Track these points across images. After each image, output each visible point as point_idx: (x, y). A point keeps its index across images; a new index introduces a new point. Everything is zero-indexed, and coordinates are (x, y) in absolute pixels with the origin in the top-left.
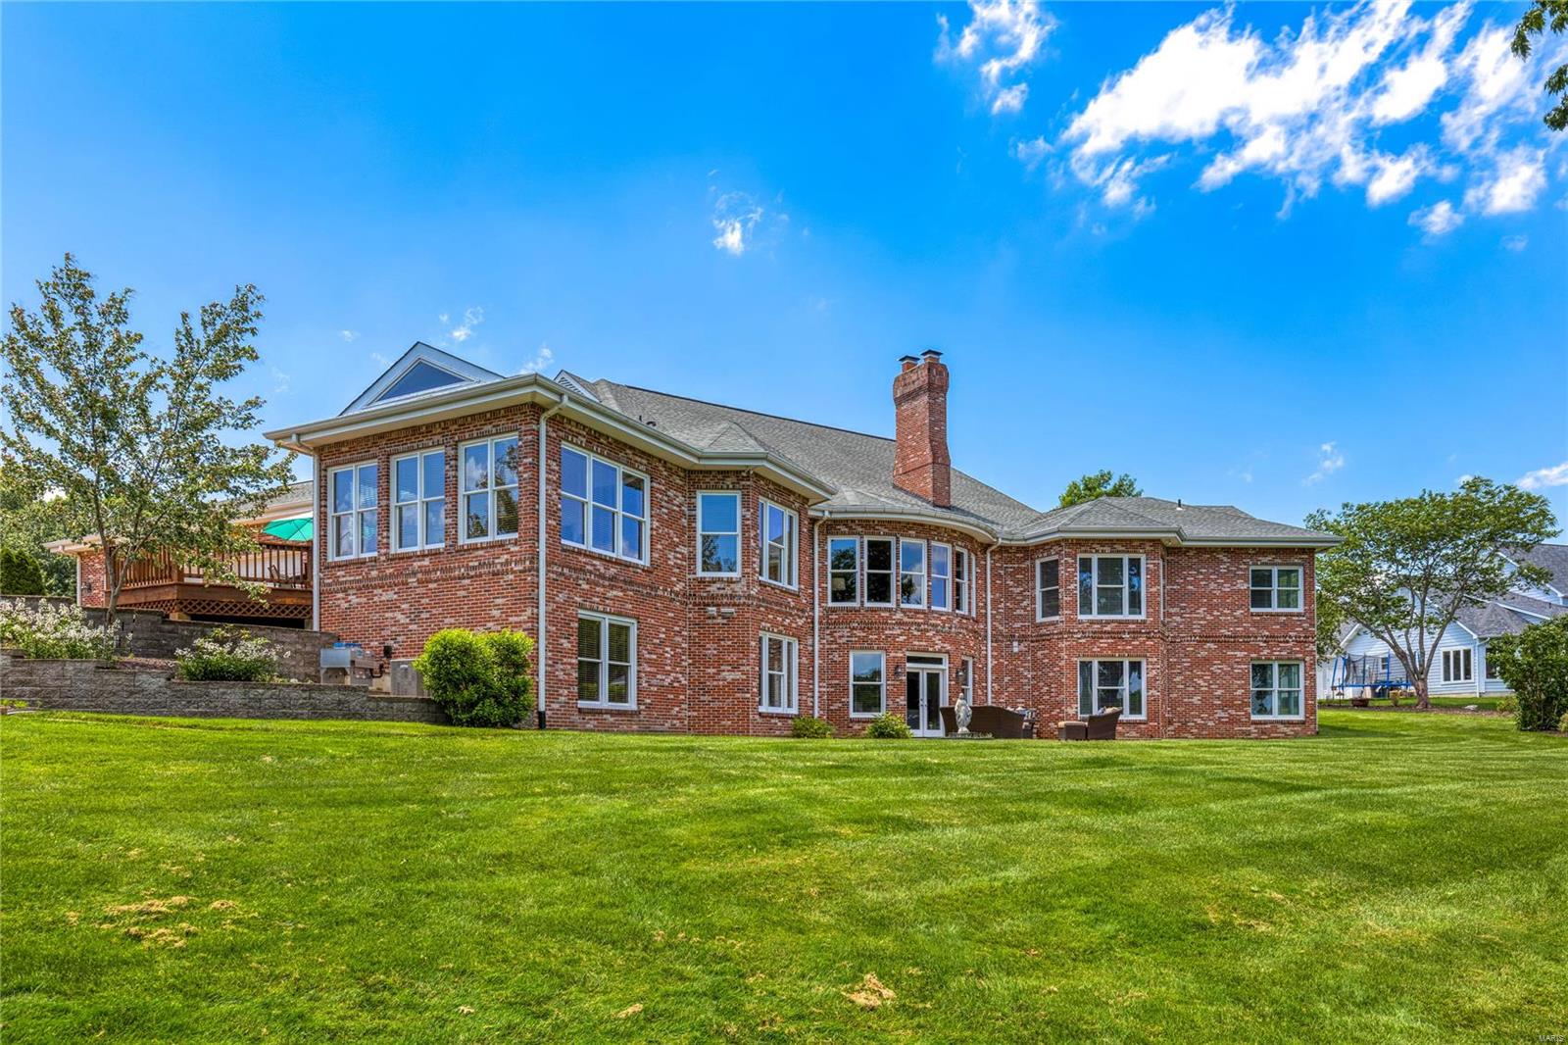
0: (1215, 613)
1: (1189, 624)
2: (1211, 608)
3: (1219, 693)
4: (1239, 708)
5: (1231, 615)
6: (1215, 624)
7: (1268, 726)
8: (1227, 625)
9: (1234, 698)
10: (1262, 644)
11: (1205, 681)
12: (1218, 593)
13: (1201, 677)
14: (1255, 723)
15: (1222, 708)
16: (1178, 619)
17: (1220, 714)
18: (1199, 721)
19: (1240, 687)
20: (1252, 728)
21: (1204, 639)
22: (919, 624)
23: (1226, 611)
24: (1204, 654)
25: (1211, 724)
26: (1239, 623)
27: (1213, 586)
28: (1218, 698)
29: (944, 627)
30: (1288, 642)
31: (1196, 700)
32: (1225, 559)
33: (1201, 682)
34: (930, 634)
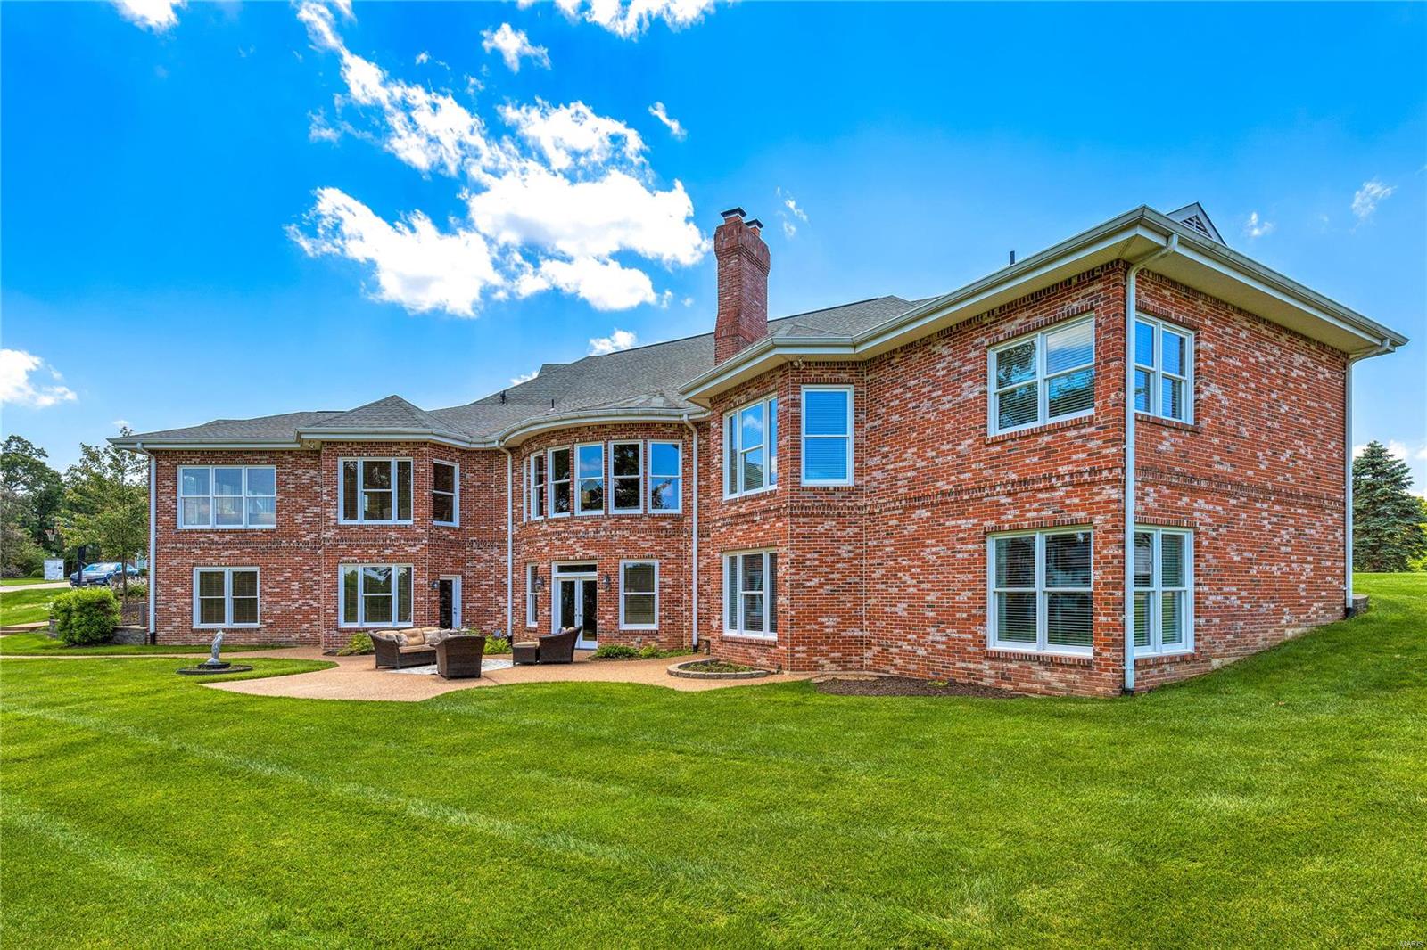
0: (930, 454)
1: (893, 480)
2: (923, 444)
3: (932, 597)
4: (965, 625)
5: (953, 452)
6: (928, 476)
7: (1014, 666)
8: (945, 474)
9: (955, 608)
10: (1003, 500)
11: (913, 576)
12: (932, 416)
13: (907, 570)
14: (995, 657)
15: (938, 624)
16: (878, 475)
17: (934, 635)
18: (905, 646)
19: (966, 586)
20: (985, 666)
21: (915, 501)
22: (559, 533)
23: (946, 447)
24: (912, 528)
25: (921, 652)
26: (964, 463)
27: (926, 405)
28: (931, 606)
29: (587, 532)
30: (1053, 488)
31: (900, 609)
32: (945, 351)
33: (907, 578)
34: (571, 542)
